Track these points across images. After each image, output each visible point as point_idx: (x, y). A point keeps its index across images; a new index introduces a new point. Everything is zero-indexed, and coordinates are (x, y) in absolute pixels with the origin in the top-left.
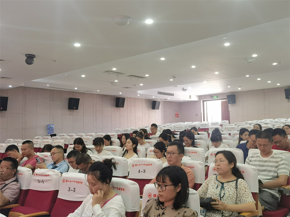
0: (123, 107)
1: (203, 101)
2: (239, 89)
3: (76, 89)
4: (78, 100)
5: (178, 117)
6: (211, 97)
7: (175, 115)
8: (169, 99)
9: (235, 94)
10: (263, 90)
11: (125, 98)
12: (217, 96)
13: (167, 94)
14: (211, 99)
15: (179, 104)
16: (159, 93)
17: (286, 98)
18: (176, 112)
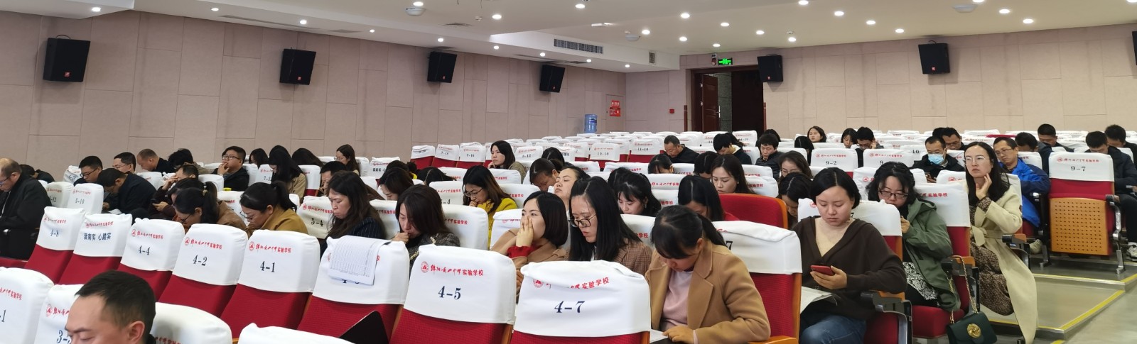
0: (449, 80)
1: (692, 73)
2: (792, 40)
3: (303, 22)
4: (313, 54)
5: (617, 118)
6: (714, 60)
7: (608, 110)
8: (589, 61)
9: (783, 54)
10: (860, 44)
11: (456, 56)
12: (731, 59)
13: (583, 47)
14: (713, 65)
15: (622, 78)
16: (557, 43)
17: (924, 73)
18: (614, 101)
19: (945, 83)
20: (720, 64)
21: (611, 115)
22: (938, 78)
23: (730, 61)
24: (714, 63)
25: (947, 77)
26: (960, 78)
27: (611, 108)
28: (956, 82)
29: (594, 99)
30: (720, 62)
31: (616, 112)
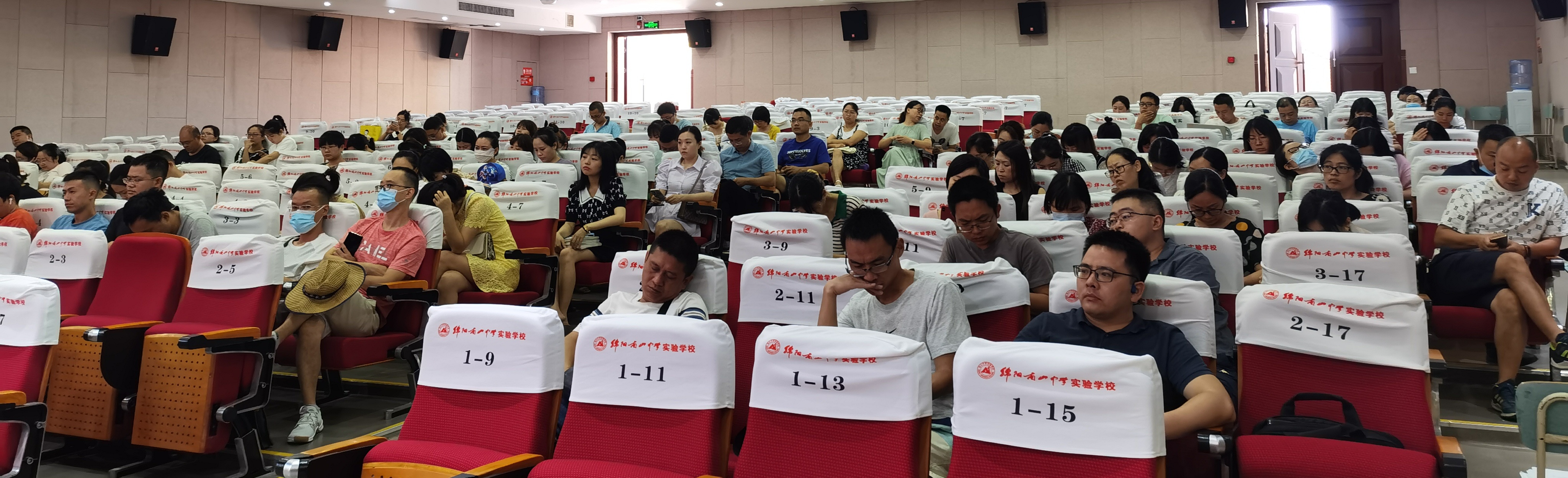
0: (334, 48)
1: (616, 36)
2: (719, 4)
6: (639, 23)
7: (519, 78)
8: (498, 24)
9: (712, 18)
10: (788, 10)
11: (342, 20)
12: (657, 22)
13: (492, 10)
15: (534, 42)
16: (463, 6)
17: (845, 39)
18: (525, 69)
19: (865, 50)
20: (644, 28)
21: (523, 85)
22: (858, 45)
24: (638, 27)
25: (866, 44)
26: (878, 46)
27: (522, 76)
28: (874, 49)
29: (501, 66)
30: (646, 25)
31: (528, 80)
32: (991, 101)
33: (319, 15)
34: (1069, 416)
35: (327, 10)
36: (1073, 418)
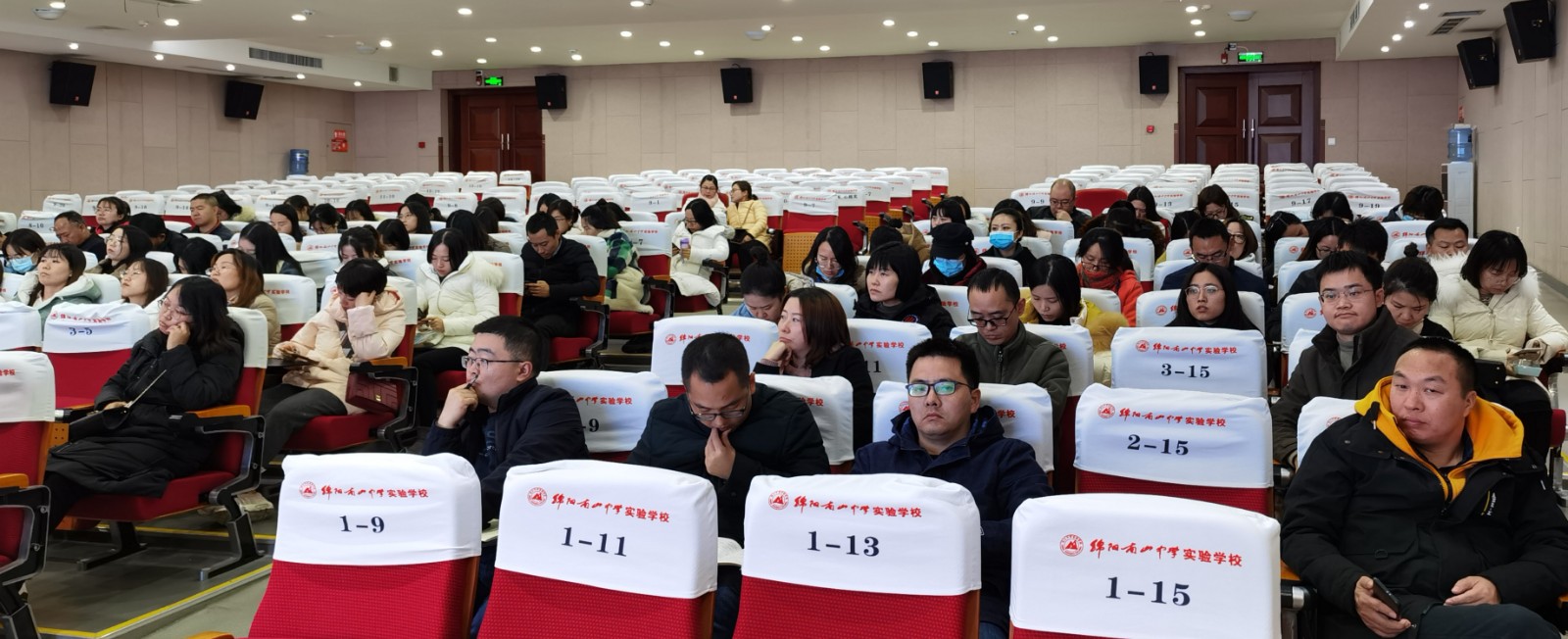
0: (84, 102)
2: (577, 58)
5: (345, 154)
6: (479, 78)
7: (330, 143)
8: (301, 77)
9: (566, 74)
11: (94, 68)
12: (502, 78)
13: (293, 59)
14: (477, 85)
15: (347, 99)
16: (253, 53)
17: (726, 102)
18: (337, 131)
19: (747, 114)
20: (486, 84)
21: (334, 151)
22: (741, 108)
23: (500, 81)
24: (478, 83)
25: (749, 107)
26: (763, 109)
27: (334, 141)
28: (758, 113)
29: (308, 131)
30: (487, 82)
31: (341, 145)
32: (896, 173)
33: (64, 60)
34: (1181, 599)
35: (73, 55)
36: (1187, 600)
